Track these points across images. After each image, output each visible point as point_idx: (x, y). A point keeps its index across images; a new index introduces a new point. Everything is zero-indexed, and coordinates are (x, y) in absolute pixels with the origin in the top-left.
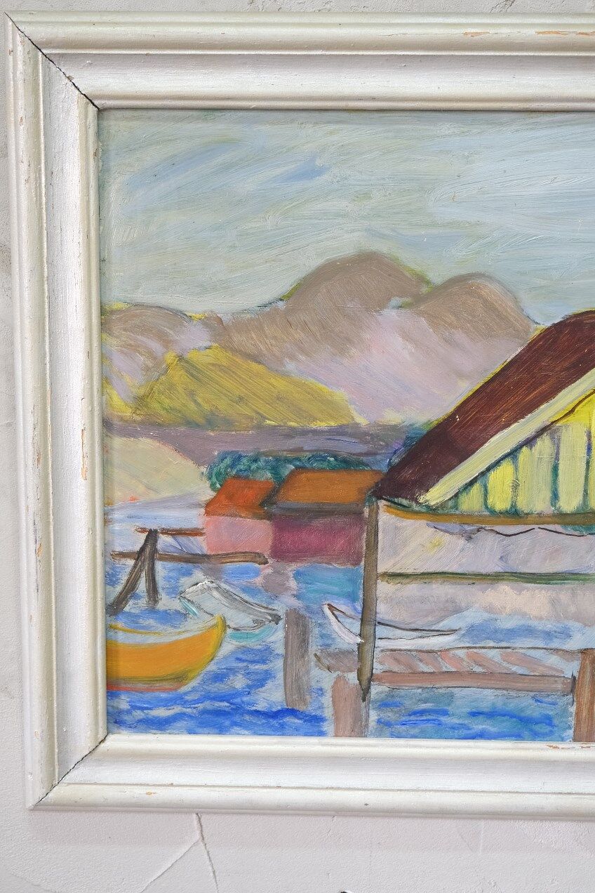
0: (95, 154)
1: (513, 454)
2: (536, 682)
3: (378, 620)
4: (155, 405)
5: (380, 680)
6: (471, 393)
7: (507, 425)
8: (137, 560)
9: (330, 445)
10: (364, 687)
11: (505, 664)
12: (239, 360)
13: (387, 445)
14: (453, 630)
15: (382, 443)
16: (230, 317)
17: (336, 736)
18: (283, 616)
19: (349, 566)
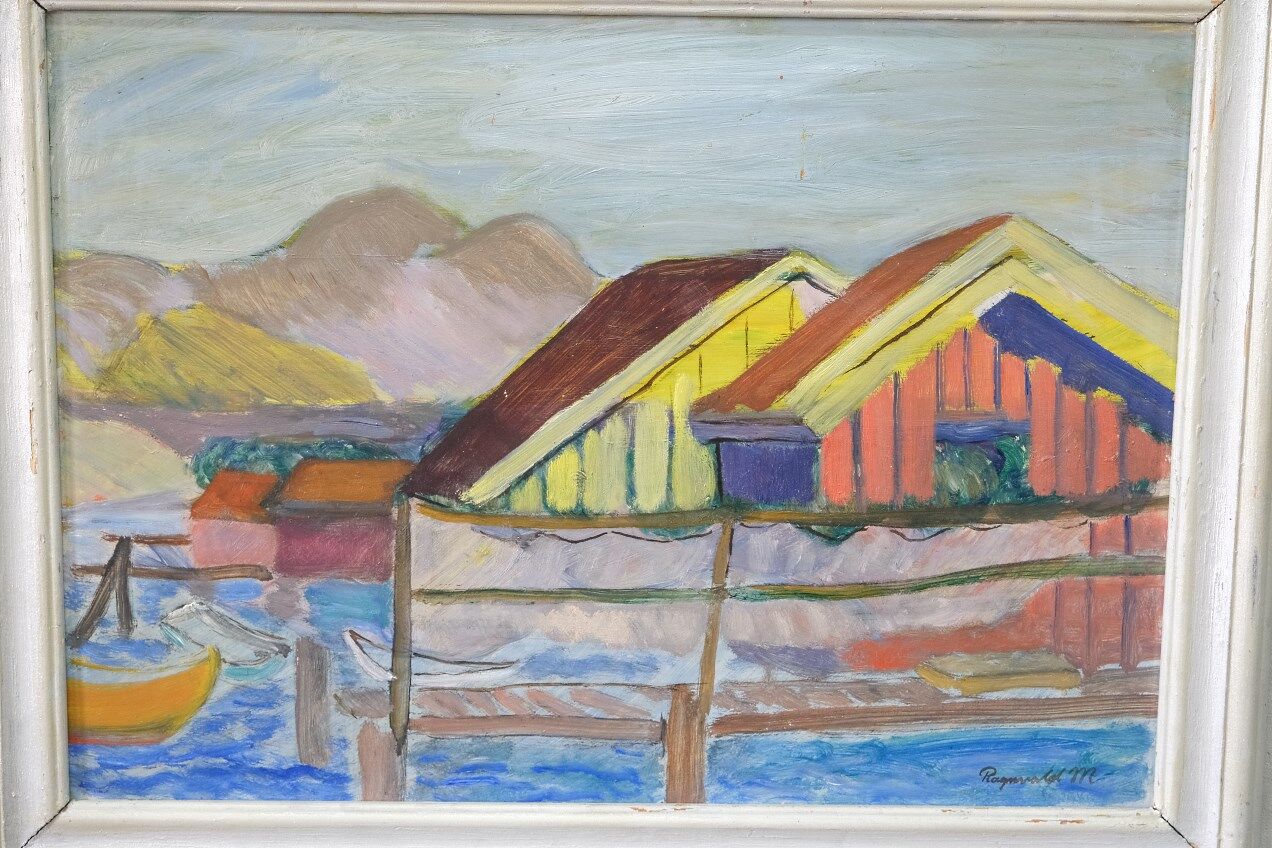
0: (42, 66)
1: (577, 439)
2: (616, 728)
3: (414, 650)
4: (124, 379)
5: (418, 727)
6: (521, 363)
7: (568, 403)
8: (105, 576)
9: (347, 429)
10: (398, 737)
11: (576, 705)
12: (230, 322)
13: (418, 429)
14: (508, 663)
15: (411, 426)
16: (217, 268)
17: (365, 800)
18: (293, 647)
19: (375, 582)
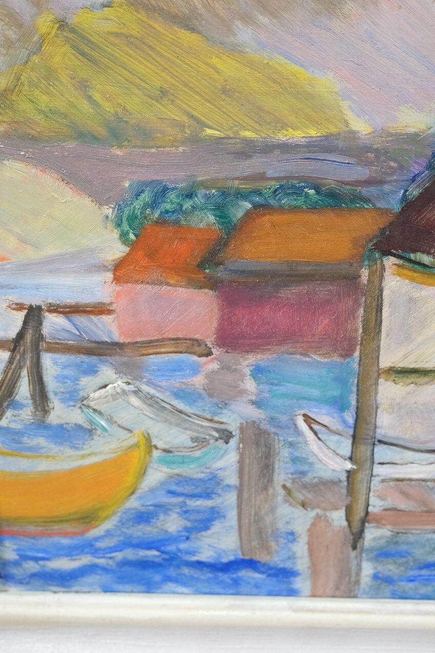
3: (378, 437)
4: (25, 106)
5: (379, 521)
8: (13, 351)
9: (308, 169)
10: (355, 530)
12: (159, 25)
13: (401, 167)
15: (392, 164)
17: (314, 595)
18: (236, 432)
19: (336, 359)
